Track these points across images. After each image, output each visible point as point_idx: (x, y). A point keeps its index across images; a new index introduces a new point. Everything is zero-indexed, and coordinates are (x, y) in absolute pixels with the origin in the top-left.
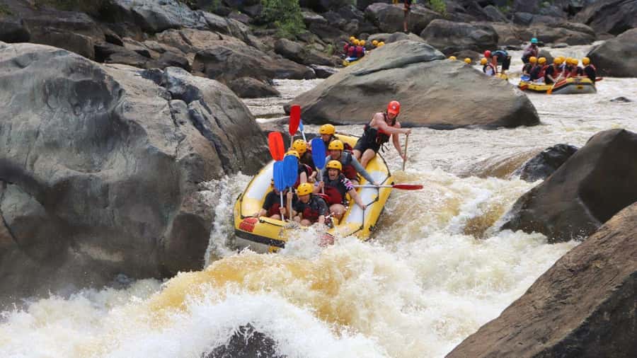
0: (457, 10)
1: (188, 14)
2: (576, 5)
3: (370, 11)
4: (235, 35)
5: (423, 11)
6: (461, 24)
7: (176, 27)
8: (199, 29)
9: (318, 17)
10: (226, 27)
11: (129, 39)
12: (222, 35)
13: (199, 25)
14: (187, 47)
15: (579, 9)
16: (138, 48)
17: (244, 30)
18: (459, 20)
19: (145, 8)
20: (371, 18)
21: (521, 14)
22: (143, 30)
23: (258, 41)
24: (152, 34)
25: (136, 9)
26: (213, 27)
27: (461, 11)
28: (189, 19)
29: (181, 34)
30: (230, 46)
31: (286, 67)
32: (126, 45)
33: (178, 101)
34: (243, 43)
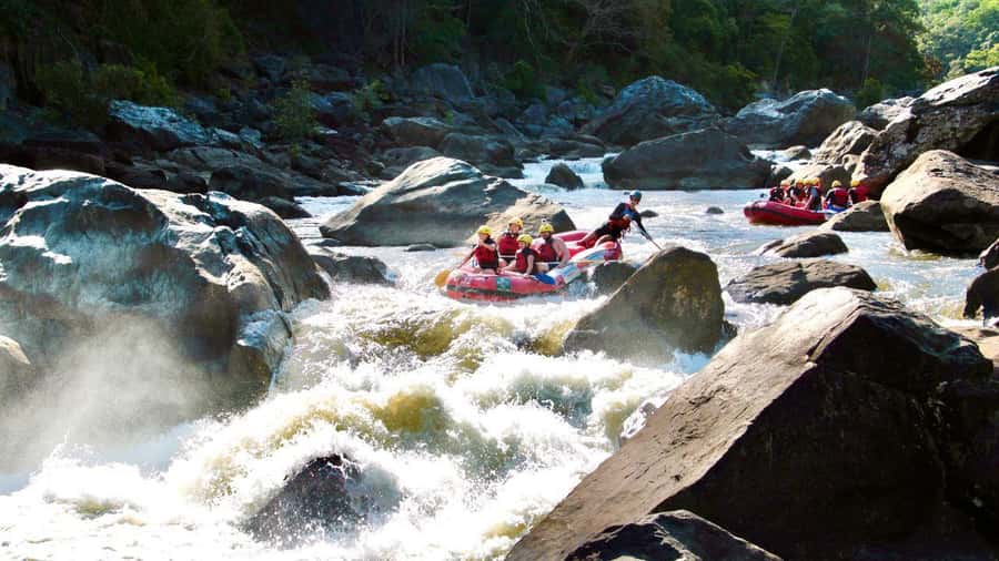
0: (468, 123)
1: (199, 131)
2: (581, 117)
3: (385, 125)
4: (249, 152)
5: (436, 125)
6: (476, 137)
7: (187, 145)
8: (213, 146)
9: (332, 132)
10: (239, 144)
11: (139, 158)
12: (237, 153)
13: (212, 143)
14: (201, 164)
15: (585, 121)
16: (151, 168)
17: (258, 147)
18: (472, 133)
19: (154, 126)
20: (387, 132)
21: (530, 126)
22: (153, 149)
23: (275, 158)
24: (163, 152)
25: (145, 127)
26: (225, 144)
27: (474, 124)
28: (201, 136)
29: (193, 152)
30: (247, 164)
31: (307, 184)
32: (137, 165)
33: (223, 227)
34: (259, 161)
